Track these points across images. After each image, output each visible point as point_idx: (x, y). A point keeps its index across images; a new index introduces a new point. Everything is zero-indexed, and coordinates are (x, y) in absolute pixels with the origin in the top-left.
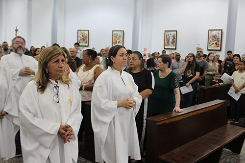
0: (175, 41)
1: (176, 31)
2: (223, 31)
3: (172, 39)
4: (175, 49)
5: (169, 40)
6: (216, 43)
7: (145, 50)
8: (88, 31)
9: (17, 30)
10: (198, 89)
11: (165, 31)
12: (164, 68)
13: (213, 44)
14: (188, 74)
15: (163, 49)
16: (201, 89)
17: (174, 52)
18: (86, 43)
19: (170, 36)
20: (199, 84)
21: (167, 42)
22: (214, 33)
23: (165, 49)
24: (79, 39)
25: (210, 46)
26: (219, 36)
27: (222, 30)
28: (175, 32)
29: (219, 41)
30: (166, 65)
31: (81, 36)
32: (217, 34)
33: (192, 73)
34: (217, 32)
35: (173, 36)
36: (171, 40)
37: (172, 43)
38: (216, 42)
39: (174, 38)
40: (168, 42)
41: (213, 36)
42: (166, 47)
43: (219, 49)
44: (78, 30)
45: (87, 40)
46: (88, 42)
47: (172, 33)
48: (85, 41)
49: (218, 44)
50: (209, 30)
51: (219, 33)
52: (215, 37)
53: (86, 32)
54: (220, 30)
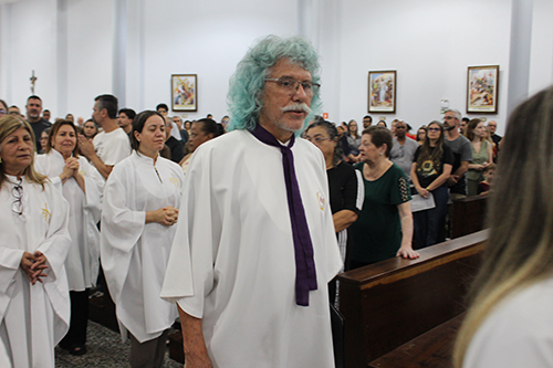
0: (391, 95)
1: (395, 72)
2: (501, 69)
3: (384, 89)
4: (394, 112)
5: (378, 93)
6: (485, 97)
8: (195, 75)
9: (34, 79)
10: (450, 202)
11: (370, 72)
12: (376, 158)
13: (479, 98)
14: (425, 169)
16: (457, 202)
18: (192, 103)
19: (381, 83)
20: (451, 192)
21: (374, 96)
22: (480, 74)
24: (176, 95)
25: (472, 103)
26: (491, 82)
27: (498, 67)
28: (393, 75)
29: (492, 91)
30: (381, 151)
31: (180, 88)
32: (488, 78)
33: (435, 167)
34: (487, 71)
36: (383, 94)
37: (387, 99)
38: (484, 94)
40: (377, 98)
41: (479, 82)
42: (372, 109)
43: (493, 109)
44: (173, 76)
45: (193, 96)
46: (195, 102)
47: (386, 76)
48: (189, 101)
49: (491, 99)
50: (469, 68)
51: (491, 75)
52: (482, 84)
53: (192, 80)
54: (494, 66)
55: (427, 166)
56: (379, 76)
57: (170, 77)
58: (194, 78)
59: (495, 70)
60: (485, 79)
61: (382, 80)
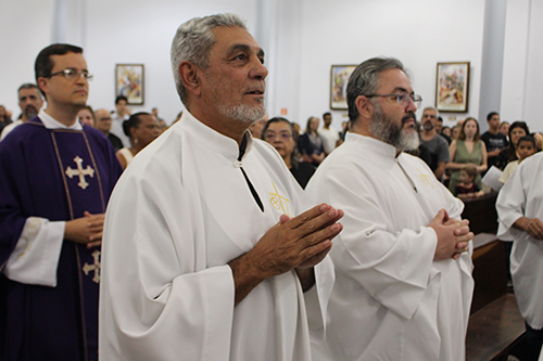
2: (472, 65)
5: (341, 89)
6: (455, 95)
8: (142, 66)
11: (333, 66)
13: (448, 96)
18: (138, 95)
19: (345, 78)
21: (336, 92)
22: (450, 70)
23: (332, 108)
24: (121, 86)
25: (441, 100)
26: (462, 79)
27: (469, 64)
29: (461, 89)
31: (125, 79)
32: (458, 74)
34: (457, 67)
38: (454, 91)
40: (340, 94)
41: (448, 78)
42: (335, 105)
43: (463, 108)
44: (118, 65)
45: (140, 88)
46: (141, 94)
47: (350, 70)
48: (134, 92)
49: (461, 97)
50: (438, 64)
51: (461, 71)
52: (452, 81)
53: (138, 70)
54: (464, 63)
56: (342, 71)
57: (113, 67)
58: (140, 68)
59: (466, 67)
60: (454, 76)
61: (346, 74)
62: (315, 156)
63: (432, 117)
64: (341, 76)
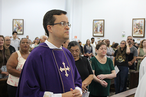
0: (102, 29)
1: (104, 20)
3: (100, 27)
4: (103, 36)
5: (97, 28)
6: (140, 31)
7: (76, 37)
10: (129, 73)
11: (94, 20)
13: (137, 31)
14: (120, 59)
15: (92, 37)
16: (132, 73)
17: (102, 39)
18: (21, 31)
19: (98, 24)
21: (95, 30)
22: (138, 22)
23: (93, 36)
24: (15, 27)
25: (134, 33)
26: (142, 25)
28: (103, 21)
29: (142, 29)
31: (16, 25)
32: (141, 23)
34: (140, 21)
35: (100, 25)
36: (99, 29)
37: (100, 31)
38: (139, 29)
39: (102, 27)
40: (97, 30)
41: (137, 25)
42: (95, 35)
43: (143, 36)
45: (22, 28)
46: (23, 30)
47: (100, 22)
48: (20, 30)
49: (142, 31)
50: (133, 19)
51: (142, 22)
52: (138, 25)
53: (21, 21)
54: (143, 19)
55: (120, 58)
56: (97, 22)
57: (12, 20)
58: (22, 21)
59: (144, 20)
60: (139, 24)
61: (99, 23)
62: (87, 54)
63: (131, 39)
64: (97, 24)
